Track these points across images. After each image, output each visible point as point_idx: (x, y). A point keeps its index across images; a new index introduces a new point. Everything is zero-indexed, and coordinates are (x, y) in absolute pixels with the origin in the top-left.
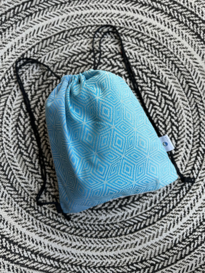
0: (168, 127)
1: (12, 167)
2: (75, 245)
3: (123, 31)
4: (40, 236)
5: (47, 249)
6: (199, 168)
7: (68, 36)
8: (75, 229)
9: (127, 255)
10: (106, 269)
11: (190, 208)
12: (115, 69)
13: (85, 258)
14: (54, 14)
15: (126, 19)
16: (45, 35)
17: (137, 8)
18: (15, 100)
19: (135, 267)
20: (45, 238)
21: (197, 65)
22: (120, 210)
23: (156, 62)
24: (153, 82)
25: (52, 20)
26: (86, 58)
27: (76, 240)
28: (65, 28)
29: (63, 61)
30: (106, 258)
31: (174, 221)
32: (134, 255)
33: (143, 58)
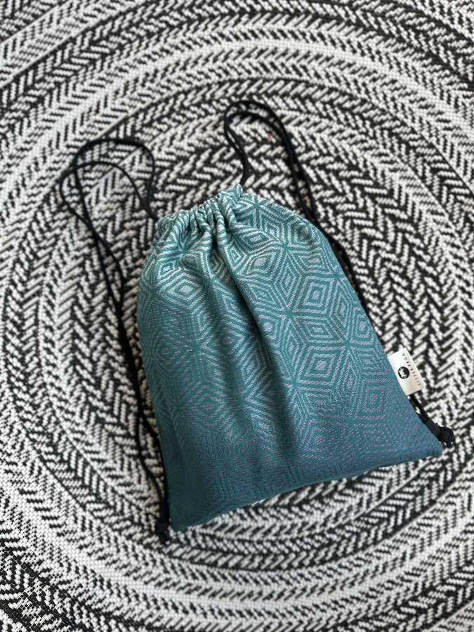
0: (416, 281)
1: (88, 457)
2: (269, 591)
3: (259, 88)
4: (189, 592)
5: (210, 618)
7: (138, 128)
8: (261, 558)
9: (390, 585)
10: (350, 627)
12: (264, 179)
13: (298, 614)
14: (92, 85)
15: (261, 58)
17: (280, 25)
18: (57, 306)
19: (412, 607)
20: (199, 595)
21: (447, 125)
22: (351, 492)
23: (354, 140)
24: (356, 189)
25: (92, 100)
26: (191, 171)
27: (269, 581)
28: (125, 111)
30: (344, 603)
32: (405, 584)
33: (322, 139)
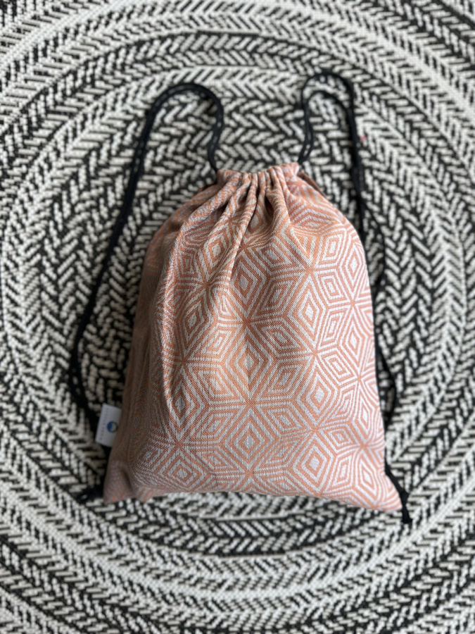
1: (5, 290)
2: (78, 531)
3: (384, 93)
4: (5, 480)
5: (7, 517)
6: (432, 467)
9: (191, 602)
10: (128, 615)
11: (376, 550)
12: (335, 168)
13: (89, 571)
15: (403, 71)
17: (437, 55)
18: (79, 139)
20: (12, 489)
23: (431, 191)
24: (405, 233)
26: (278, 117)
27: (86, 521)
28: (260, 29)
30: (138, 589)
31: (329, 565)
32: (205, 610)
33: (406, 172)
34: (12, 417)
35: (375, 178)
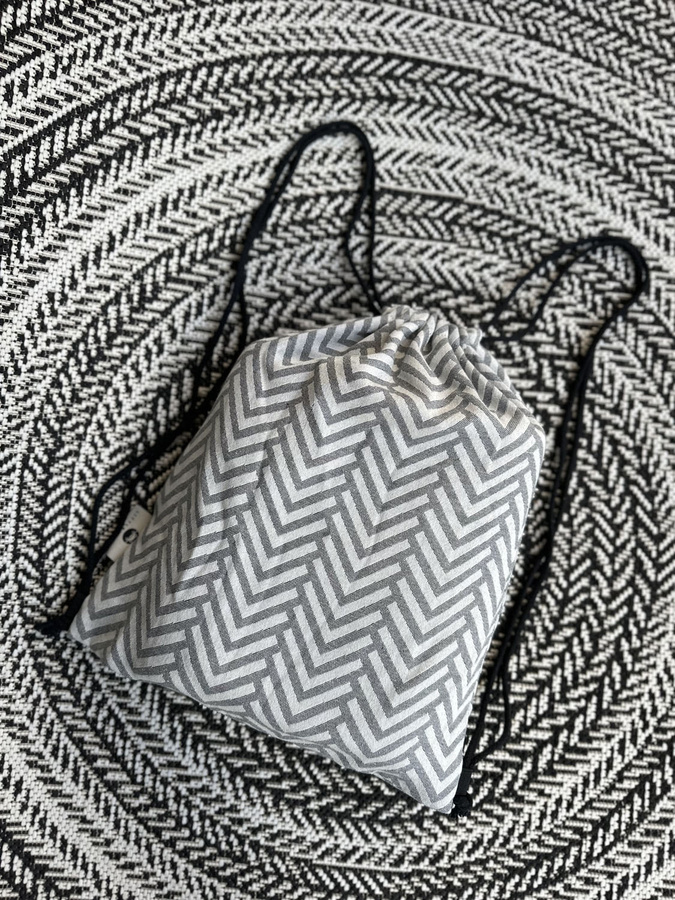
1: (75, 506)
5: (26, 817)
6: (623, 833)
8: (149, 802)
14: (457, 135)
16: (397, 180)
18: (203, 317)
25: (442, 150)
28: (466, 193)
29: (404, 285)
33: (639, 414)
34: (55, 679)
35: (596, 417)
